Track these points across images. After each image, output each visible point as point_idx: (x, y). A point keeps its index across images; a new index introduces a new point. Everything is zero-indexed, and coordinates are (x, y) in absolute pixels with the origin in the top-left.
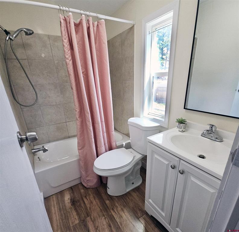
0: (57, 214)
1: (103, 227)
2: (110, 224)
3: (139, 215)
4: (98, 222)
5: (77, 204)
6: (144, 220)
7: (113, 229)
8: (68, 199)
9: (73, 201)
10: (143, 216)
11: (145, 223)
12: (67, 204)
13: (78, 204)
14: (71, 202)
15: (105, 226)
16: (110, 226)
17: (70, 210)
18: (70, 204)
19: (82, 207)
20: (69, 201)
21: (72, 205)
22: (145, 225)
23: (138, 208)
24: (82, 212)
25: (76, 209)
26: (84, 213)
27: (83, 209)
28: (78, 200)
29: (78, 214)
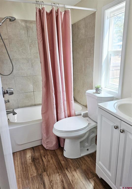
0: (19, 167)
1: (57, 181)
2: (63, 180)
3: (90, 176)
4: (53, 177)
5: (36, 161)
6: (93, 180)
7: (65, 184)
8: (30, 156)
9: (33, 159)
10: (94, 178)
11: (95, 184)
12: (28, 160)
13: (38, 161)
14: (31, 159)
15: (58, 181)
16: (63, 182)
17: (30, 165)
18: (31, 160)
19: (40, 164)
20: (30, 158)
21: (32, 161)
22: (94, 185)
23: (90, 171)
24: (40, 167)
25: (35, 165)
26: (41, 168)
27: (41, 165)
28: (37, 158)
29: (37, 169)
